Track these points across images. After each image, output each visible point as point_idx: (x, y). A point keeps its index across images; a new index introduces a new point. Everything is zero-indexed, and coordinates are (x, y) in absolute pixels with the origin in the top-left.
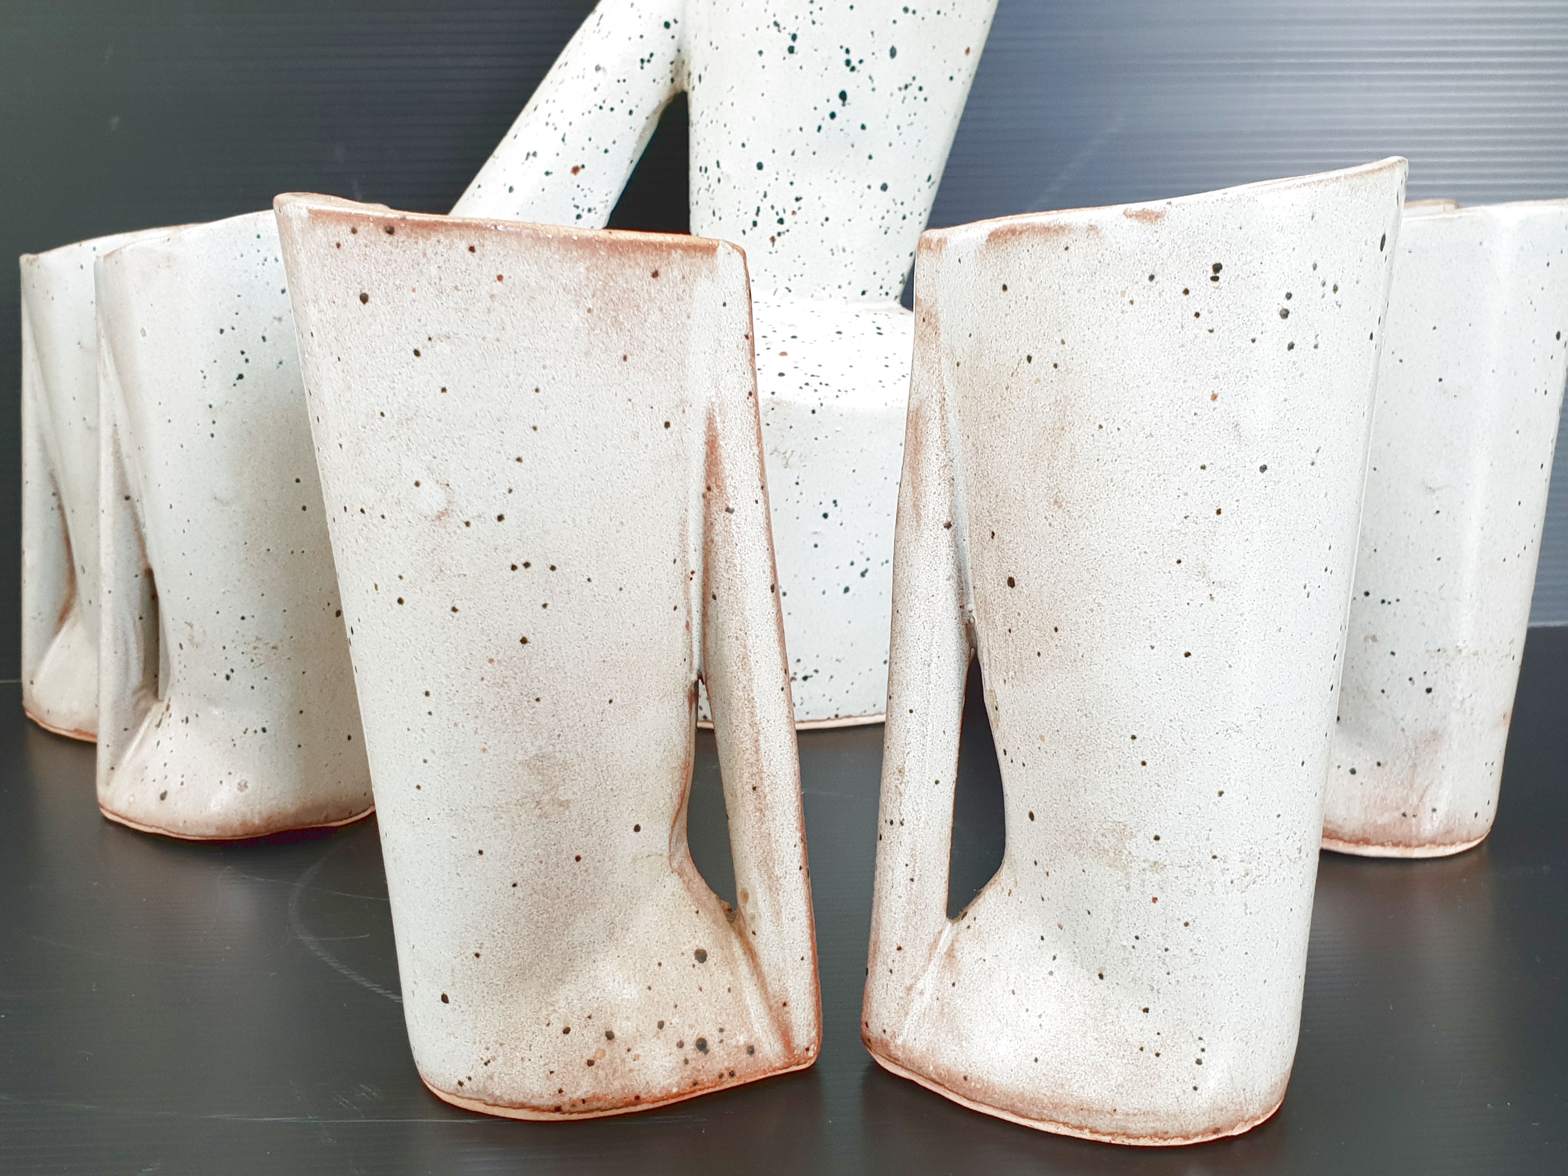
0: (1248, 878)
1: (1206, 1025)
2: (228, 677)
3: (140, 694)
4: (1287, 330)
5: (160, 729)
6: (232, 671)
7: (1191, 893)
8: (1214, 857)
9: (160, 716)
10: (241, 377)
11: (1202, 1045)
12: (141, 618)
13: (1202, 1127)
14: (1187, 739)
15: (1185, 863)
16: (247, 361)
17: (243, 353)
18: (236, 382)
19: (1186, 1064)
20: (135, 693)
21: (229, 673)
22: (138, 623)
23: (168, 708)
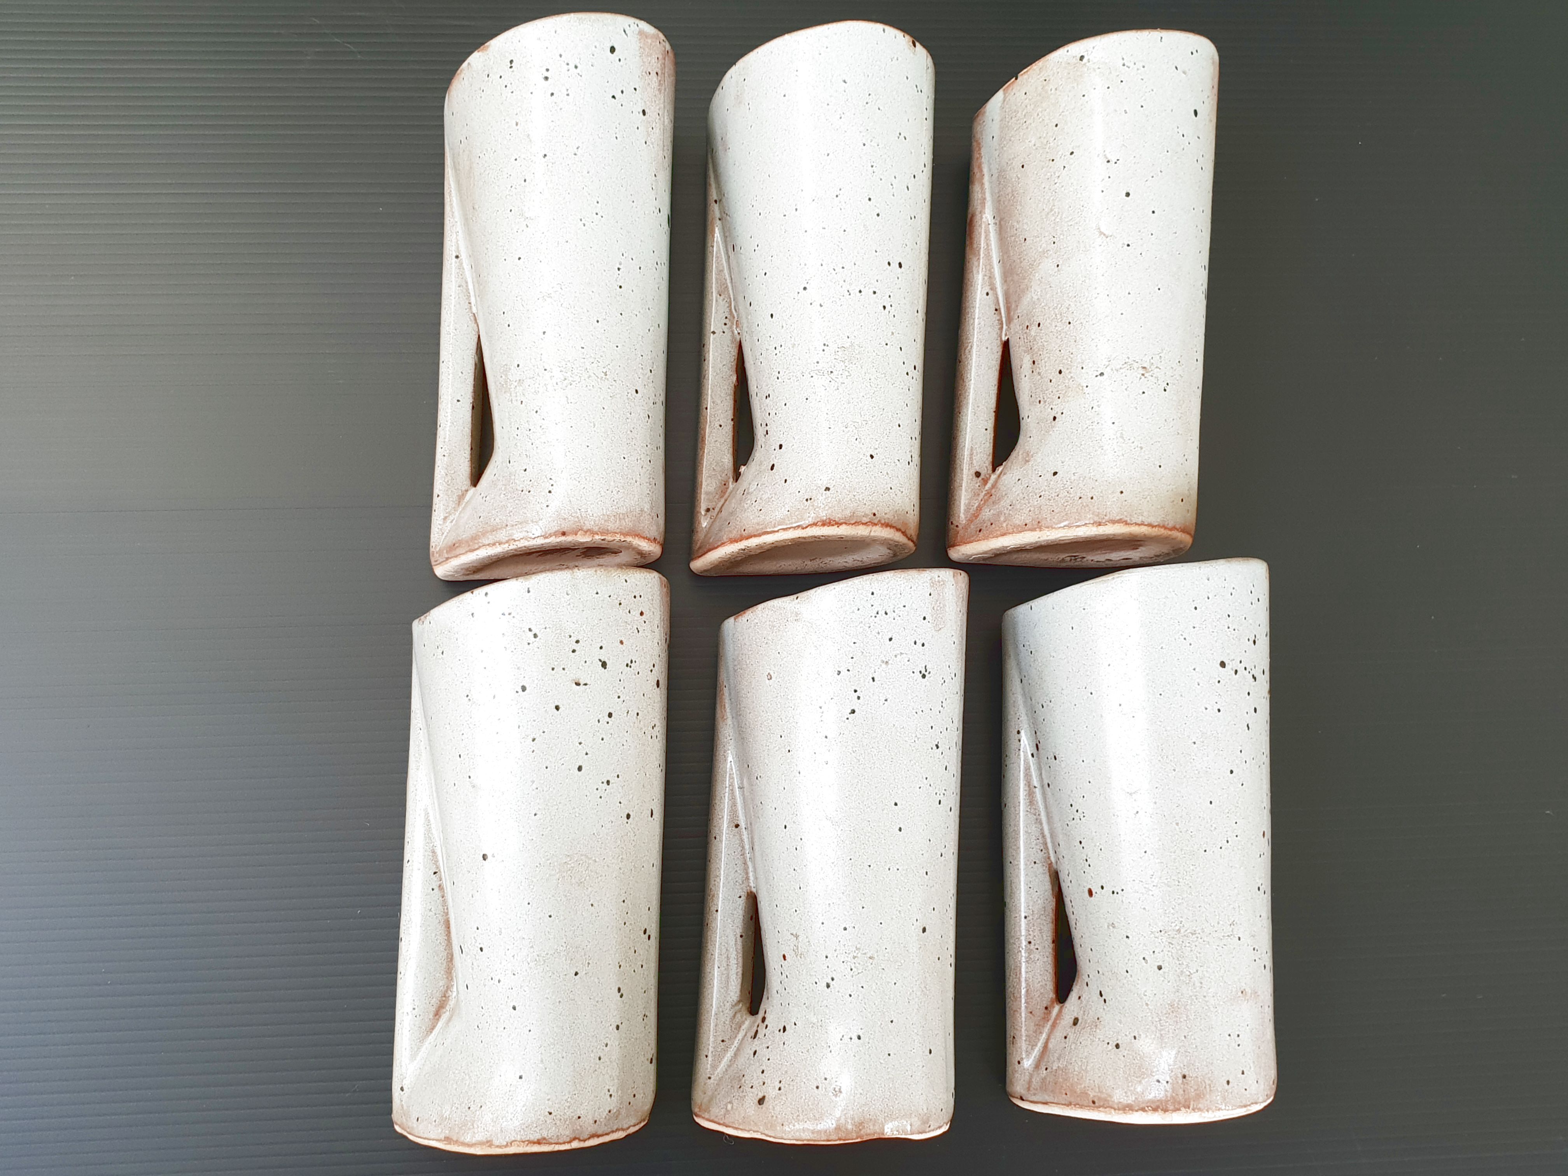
0: (566, 381)
1: (553, 470)
2: (828, 986)
3: (737, 1008)
4: (548, 86)
5: (756, 1040)
6: (833, 979)
7: (537, 392)
8: (545, 370)
9: (755, 1029)
10: (853, 712)
11: (552, 482)
12: (741, 936)
13: (553, 530)
14: (525, 305)
15: (532, 376)
16: (859, 698)
17: (855, 691)
18: (849, 716)
19: (543, 494)
20: (733, 1006)
21: (830, 981)
22: (739, 940)
23: (764, 1020)
